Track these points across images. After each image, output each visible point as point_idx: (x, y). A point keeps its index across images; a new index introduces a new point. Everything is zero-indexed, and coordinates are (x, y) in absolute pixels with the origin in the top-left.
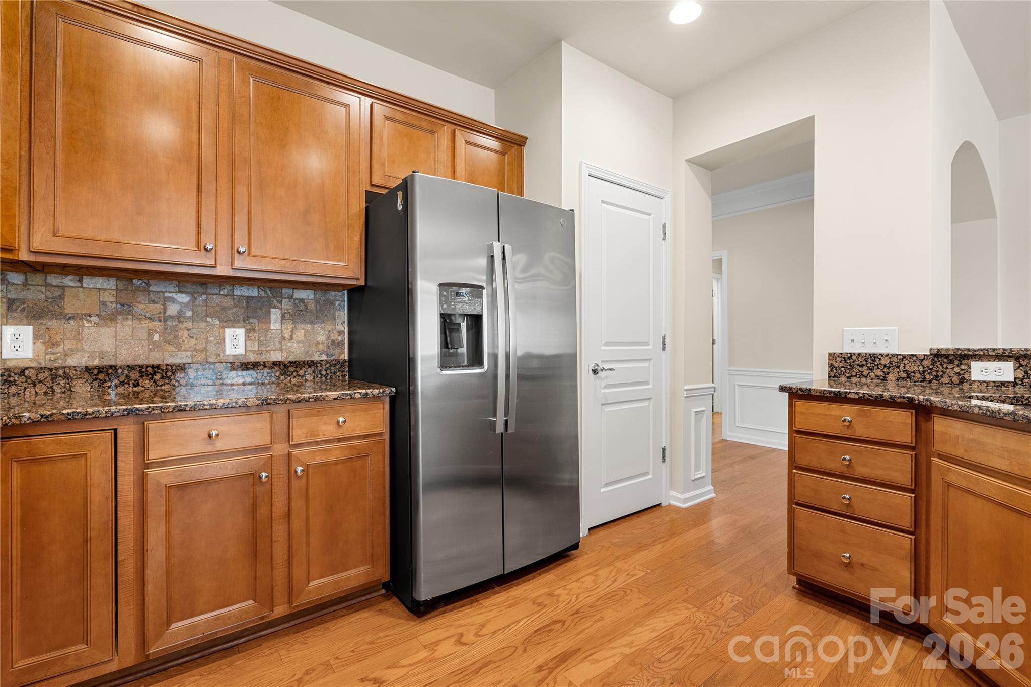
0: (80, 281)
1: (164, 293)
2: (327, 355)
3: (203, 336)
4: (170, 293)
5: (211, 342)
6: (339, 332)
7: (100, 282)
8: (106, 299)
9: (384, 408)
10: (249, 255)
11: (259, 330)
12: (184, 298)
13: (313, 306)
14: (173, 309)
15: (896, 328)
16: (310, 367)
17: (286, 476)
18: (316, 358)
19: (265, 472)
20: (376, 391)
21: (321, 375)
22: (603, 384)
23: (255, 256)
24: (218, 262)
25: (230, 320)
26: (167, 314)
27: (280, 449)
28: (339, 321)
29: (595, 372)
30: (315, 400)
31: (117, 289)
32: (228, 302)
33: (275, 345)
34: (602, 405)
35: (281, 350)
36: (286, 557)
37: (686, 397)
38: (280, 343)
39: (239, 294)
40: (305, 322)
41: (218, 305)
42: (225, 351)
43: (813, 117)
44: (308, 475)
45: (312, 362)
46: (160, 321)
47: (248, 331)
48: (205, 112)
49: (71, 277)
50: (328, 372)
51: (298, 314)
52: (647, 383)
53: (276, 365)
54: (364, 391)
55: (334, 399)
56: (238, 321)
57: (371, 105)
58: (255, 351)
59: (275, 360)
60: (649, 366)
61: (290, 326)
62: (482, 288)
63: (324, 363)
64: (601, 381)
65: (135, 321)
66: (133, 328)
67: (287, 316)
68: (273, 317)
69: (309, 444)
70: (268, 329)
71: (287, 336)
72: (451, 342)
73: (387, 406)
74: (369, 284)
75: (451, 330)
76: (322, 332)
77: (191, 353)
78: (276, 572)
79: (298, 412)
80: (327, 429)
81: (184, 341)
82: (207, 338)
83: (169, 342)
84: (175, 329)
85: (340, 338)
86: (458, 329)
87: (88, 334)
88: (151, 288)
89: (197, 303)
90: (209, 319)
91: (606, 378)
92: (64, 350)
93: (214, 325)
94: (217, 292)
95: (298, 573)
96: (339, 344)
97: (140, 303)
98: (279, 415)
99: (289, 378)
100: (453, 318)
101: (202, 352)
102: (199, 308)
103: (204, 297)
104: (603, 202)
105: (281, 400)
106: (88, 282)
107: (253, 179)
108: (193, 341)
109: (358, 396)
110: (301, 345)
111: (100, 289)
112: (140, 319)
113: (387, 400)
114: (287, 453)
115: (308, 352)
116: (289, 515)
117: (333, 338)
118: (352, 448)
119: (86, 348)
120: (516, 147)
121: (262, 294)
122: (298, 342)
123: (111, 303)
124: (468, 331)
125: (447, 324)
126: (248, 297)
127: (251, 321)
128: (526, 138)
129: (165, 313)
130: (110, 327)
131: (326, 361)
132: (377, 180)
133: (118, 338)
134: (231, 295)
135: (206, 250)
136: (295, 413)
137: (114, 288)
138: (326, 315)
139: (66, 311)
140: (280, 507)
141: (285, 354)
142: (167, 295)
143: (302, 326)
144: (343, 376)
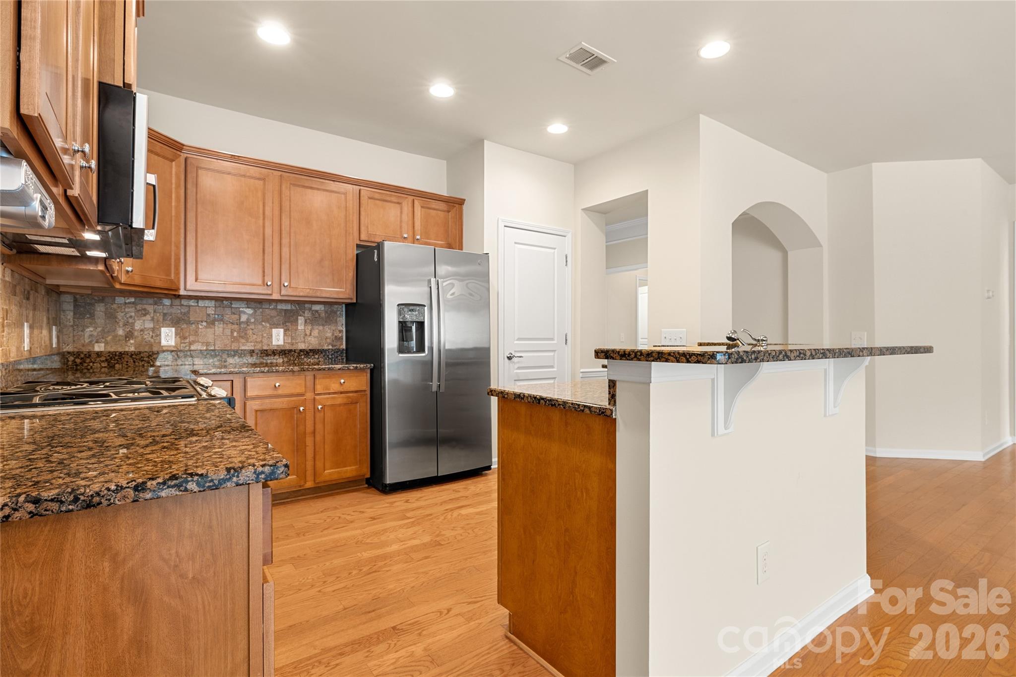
0: (198, 302)
1: (239, 308)
2: (332, 345)
3: (260, 333)
4: (243, 308)
5: (265, 337)
6: (339, 331)
7: (207, 303)
8: (210, 312)
9: (367, 376)
10: (290, 287)
11: (292, 329)
12: (250, 311)
13: (324, 314)
14: (244, 318)
15: (685, 330)
16: (322, 353)
17: (313, 410)
18: (326, 348)
19: (302, 406)
20: (362, 366)
21: (329, 358)
22: (516, 366)
23: (293, 288)
24: (274, 292)
25: (275, 324)
26: (241, 321)
27: (309, 395)
28: (339, 324)
29: (509, 358)
30: (328, 369)
31: (215, 307)
32: (274, 313)
33: (301, 339)
34: (515, 380)
35: (304, 342)
36: (313, 455)
37: (582, 377)
38: (304, 338)
39: (280, 308)
40: (319, 325)
41: (268, 315)
42: (272, 342)
43: (647, 191)
44: (324, 411)
45: (323, 349)
46: (237, 324)
47: (285, 331)
48: (267, 208)
49: (193, 301)
50: (333, 356)
51: (315, 319)
52: (552, 367)
53: (302, 351)
54: (355, 365)
55: (339, 369)
56: (280, 325)
57: (360, 190)
58: (289, 343)
59: (301, 348)
60: (554, 355)
61: (310, 328)
62: (425, 306)
63: (330, 351)
64: (515, 364)
65: (225, 325)
66: (224, 329)
67: (308, 321)
68: (300, 322)
69: (325, 394)
70: (297, 329)
71: (308, 333)
72: (406, 338)
73: (369, 375)
74: (359, 301)
75: (406, 331)
76: (329, 331)
77: (253, 343)
78: (307, 463)
79: (319, 375)
80: (334, 387)
81: (250, 336)
82: (262, 335)
83: (242, 337)
84: (245, 329)
85: (340, 335)
86: (411, 330)
87: (201, 332)
88: (233, 306)
89: (257, 314)
90: (263, 323)
91: (518, 362)
92: (190, 342)
93: (266, 327)
94: (267, 307)
95: (319, 464)
96: (340, 339)
97: (227, 314)
98: (309, 377)
99: (309, 360)
100: (407, 323)
101: (260, 343)
102: (258, 317)
103: (261, 310)
104: (515, 243)
105: (311, 369)
106: (201, 303)
107: (292, 243)
108: (255, 337)
109: (352, 368)
110: (316, 339)
111: (207, 307)
112: (227, 324)
113: (369, 371)
114: (313, 398)
115: (320, 343)
116: (314, 432)
117: (336, 335)
118: (349, 397)
119: (200, 340)
120: (457, 206)
121: (293, 308)
122: (315, 337)
123: (212, 314)
124: (416, 331)
125: (404, 328)
126: (285, 310)
127: (287, 324)
128: (465, 200)
129: (240, 319)
130: (212, 328)
131: (332, 349)
132: (363, 237)
133: (216, 335)
134: (275, 309)
135: (267, 285)
136: (318, 376)
137: (214, 306)
138: (332, 320)
139: (191, 320)
140: (309, 428)
141: (307, 345)
142: (241, 309)
143: (317, 327)
144: (342, 359)
